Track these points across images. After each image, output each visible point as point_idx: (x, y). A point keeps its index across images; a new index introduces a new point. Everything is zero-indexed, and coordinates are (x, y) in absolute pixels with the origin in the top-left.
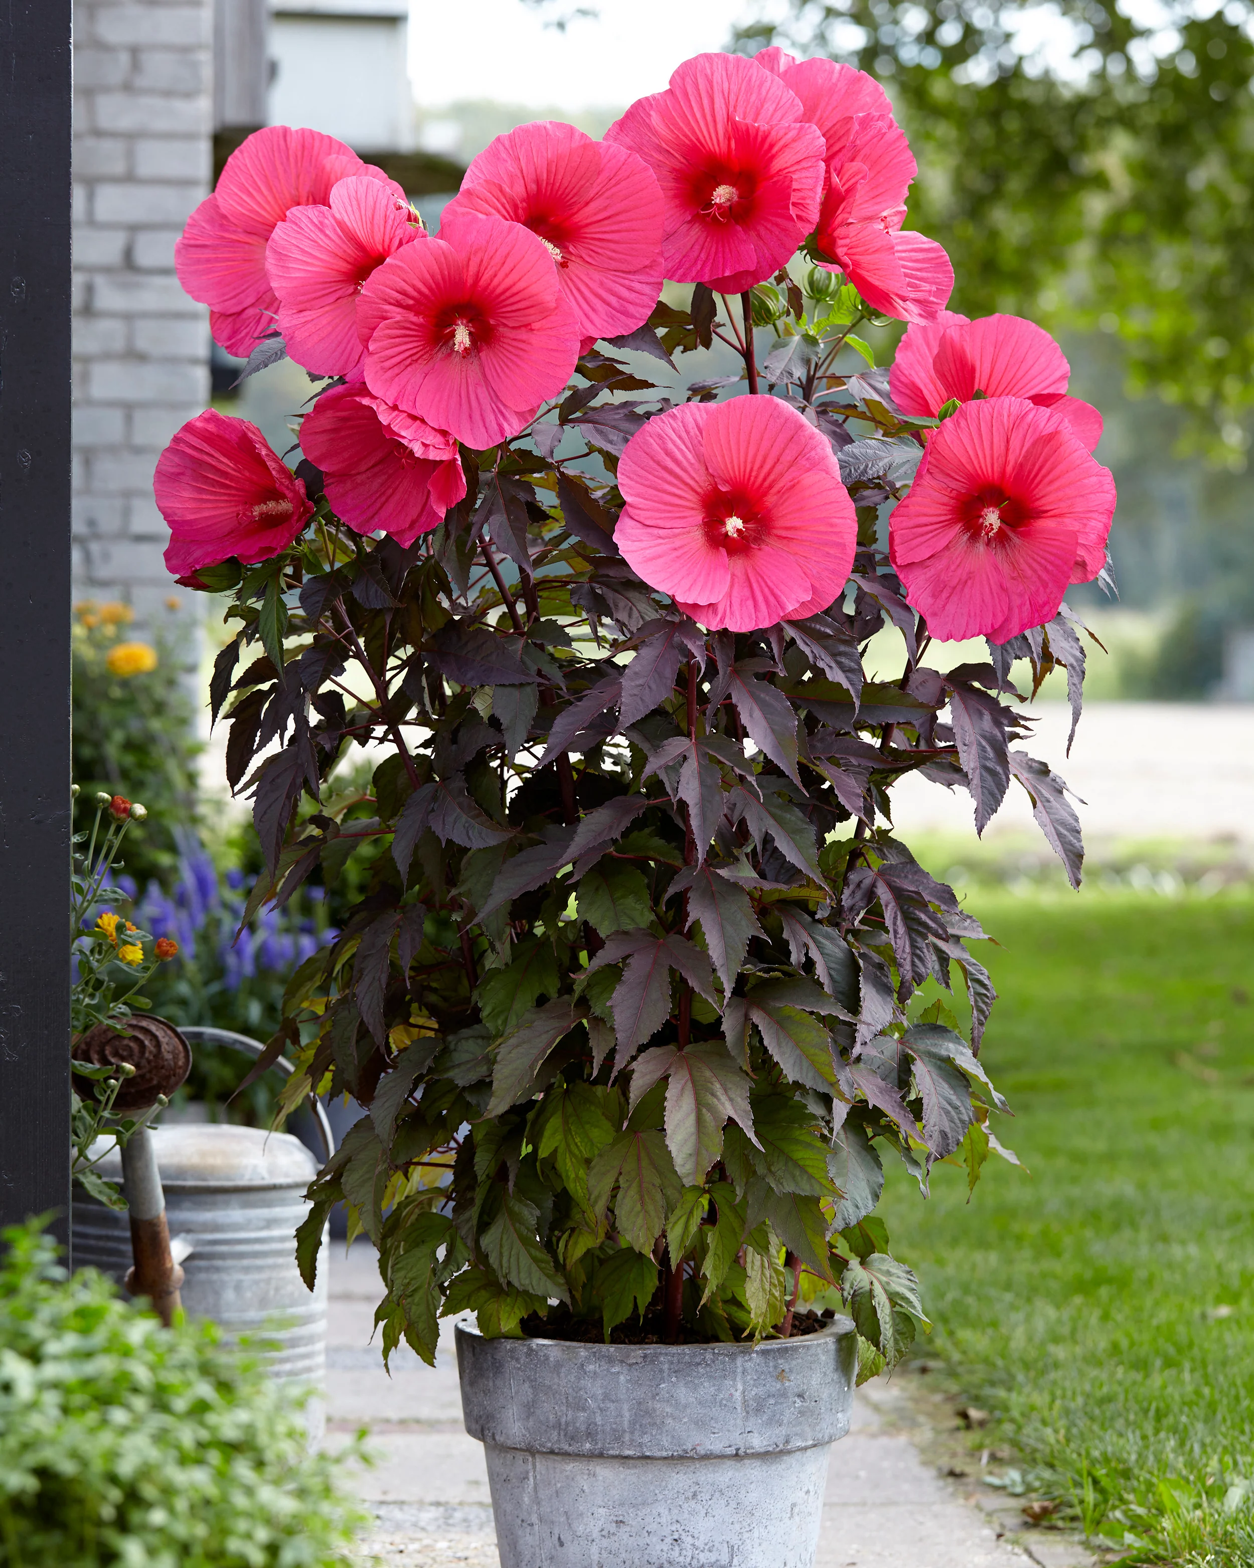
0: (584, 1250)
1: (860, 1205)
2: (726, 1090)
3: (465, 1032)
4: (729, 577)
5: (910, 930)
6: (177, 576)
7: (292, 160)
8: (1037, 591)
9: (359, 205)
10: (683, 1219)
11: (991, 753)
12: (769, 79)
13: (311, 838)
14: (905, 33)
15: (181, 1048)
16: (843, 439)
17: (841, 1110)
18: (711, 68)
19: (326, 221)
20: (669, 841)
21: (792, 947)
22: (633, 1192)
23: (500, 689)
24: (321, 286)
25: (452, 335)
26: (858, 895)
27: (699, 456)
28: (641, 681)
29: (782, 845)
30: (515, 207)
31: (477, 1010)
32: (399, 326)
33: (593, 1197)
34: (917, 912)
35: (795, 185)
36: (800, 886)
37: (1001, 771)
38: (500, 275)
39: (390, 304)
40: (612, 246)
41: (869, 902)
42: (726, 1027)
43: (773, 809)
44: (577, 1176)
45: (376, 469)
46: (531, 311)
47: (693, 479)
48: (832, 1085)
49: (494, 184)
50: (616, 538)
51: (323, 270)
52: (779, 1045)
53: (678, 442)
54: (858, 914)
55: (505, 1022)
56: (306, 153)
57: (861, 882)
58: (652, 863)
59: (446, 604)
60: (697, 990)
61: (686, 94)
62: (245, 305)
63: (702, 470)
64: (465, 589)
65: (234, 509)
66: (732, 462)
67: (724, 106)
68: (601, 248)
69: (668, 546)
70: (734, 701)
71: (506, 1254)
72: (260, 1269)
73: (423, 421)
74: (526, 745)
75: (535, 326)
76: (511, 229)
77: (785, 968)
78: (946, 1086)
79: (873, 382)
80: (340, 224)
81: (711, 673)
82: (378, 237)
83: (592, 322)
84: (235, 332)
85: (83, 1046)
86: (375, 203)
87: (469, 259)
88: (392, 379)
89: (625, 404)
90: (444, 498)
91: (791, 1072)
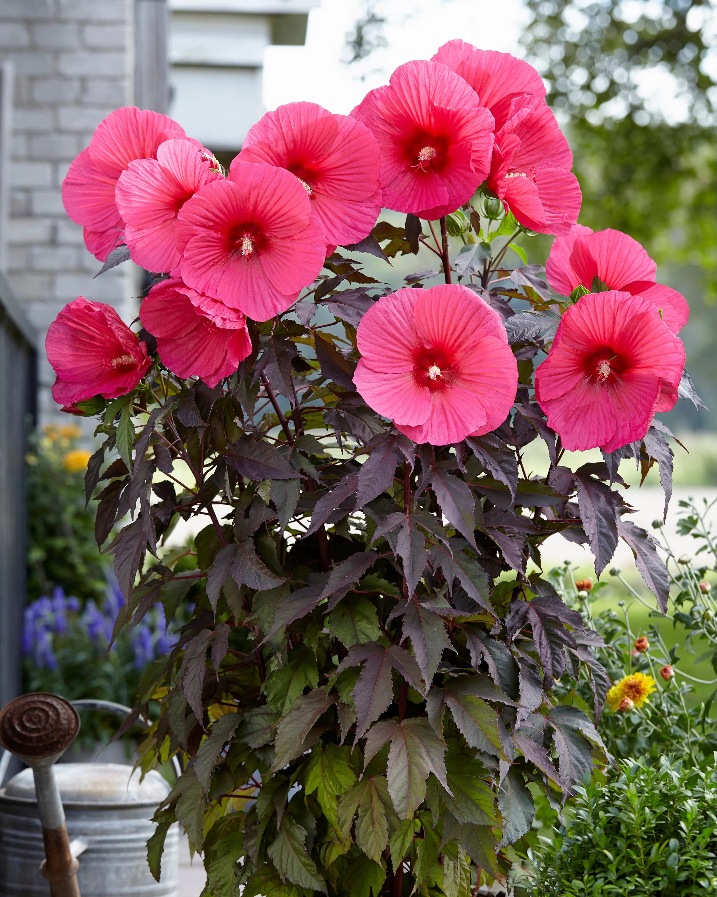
0: (337, 856)
1: (519, 829)
2: (428, 752)
3: (256, 710)
4: (430, 408)
5: (551, 642)
6: (62, 406)
7: (140, 130)
8: (635, 417)
9: (176, 158)
10: (401, 838)
11: (605, 523)
12: (456, 78)
13: (155, 581)
14: (573, 84)
15: (73, 716)
16: (508, 312)
17: (505, 767)
18: (417, 70)
19: (155, 169)
20: (390, 582)
21: (473, 655)
22: (367, 818)
23: (276, 482)
24: (152, 213)
25: (241, 244)
26: (517, 619)
27: (411, 325)
28: (371, 476)
29: (466, 586)
30: (279, 157)
31: (264, 697)
32: (203, 239)
33: (341, 822)
34: (556, 630)
35: (474, 148)
36: (479, 614)
37: (612, 535)
38: (271, 204)
39: (197, 225)
40: (347, 184)
41: (524, 623)
42: (428, 709)
43: (460, 562)
44: (331, 806)
45: (192, 335)
46: (293, 227)
47: (407, 340)
48: (498, 750)
49: (265, 144)
50: (354, 381)
51: (154, 202)
52: (464, 722)
53: (398, 315)
54: (515, 633)
55: (283, 705)
56: (149, 125)
57: (519, 610)
58: (382, 597)
59: (240, 424)
60: (410, 684)
61: (400, 88)
62: (109, 227)
63: (414, 335)
64: (252, 415)
65: (99, 361)
66: (433, 329)
67: (426, 95)
68: (340, 185)
69: (390, 386)
70: (433, 488)
71: (284, 860)
72: (132, 859)
73: (222, 303)
74: (297, 518)
75: (296, 237)
76: (277, 172)
77: (468, 669)
78: (575, 748)
79: (527, 274)
80: (164, 171)
81: (418, 471)
82: (190, 180)
83: (333, 234)
84: (101, 244)
85: (8, 715)
86: (187, 157)
87: (250, 194)
88: (201, 275)
89: (359, 290)
90: (237, 354)
91: (471, 742)
